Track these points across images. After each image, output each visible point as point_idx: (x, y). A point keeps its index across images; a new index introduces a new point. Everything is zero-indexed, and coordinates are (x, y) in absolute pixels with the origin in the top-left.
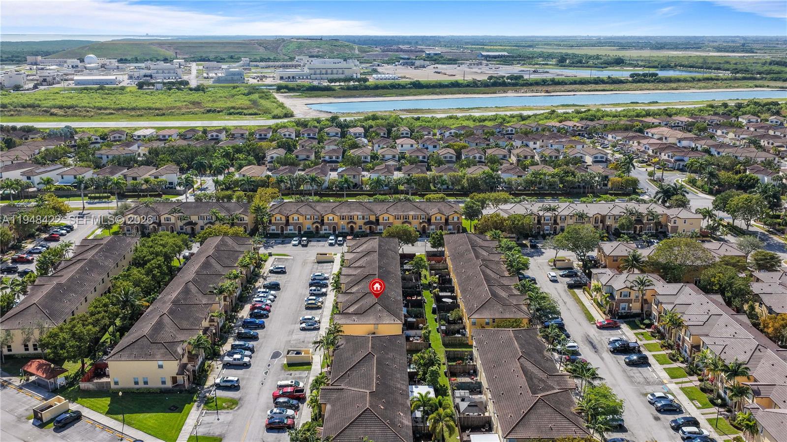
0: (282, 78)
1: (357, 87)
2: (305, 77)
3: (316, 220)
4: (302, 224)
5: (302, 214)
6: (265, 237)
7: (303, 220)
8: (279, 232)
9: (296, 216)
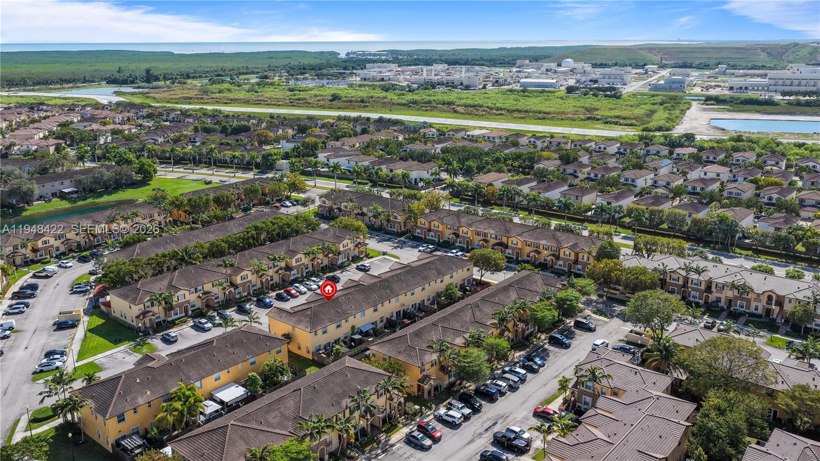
0: (731, 88)
1: (811, 102)
2: (760, 88)
3: (454, 231)
4: (441, 232)
5: (443, 222)
6: (409, 238)
7: (443, 228)
8: (423, 236)
9: (437, 224)
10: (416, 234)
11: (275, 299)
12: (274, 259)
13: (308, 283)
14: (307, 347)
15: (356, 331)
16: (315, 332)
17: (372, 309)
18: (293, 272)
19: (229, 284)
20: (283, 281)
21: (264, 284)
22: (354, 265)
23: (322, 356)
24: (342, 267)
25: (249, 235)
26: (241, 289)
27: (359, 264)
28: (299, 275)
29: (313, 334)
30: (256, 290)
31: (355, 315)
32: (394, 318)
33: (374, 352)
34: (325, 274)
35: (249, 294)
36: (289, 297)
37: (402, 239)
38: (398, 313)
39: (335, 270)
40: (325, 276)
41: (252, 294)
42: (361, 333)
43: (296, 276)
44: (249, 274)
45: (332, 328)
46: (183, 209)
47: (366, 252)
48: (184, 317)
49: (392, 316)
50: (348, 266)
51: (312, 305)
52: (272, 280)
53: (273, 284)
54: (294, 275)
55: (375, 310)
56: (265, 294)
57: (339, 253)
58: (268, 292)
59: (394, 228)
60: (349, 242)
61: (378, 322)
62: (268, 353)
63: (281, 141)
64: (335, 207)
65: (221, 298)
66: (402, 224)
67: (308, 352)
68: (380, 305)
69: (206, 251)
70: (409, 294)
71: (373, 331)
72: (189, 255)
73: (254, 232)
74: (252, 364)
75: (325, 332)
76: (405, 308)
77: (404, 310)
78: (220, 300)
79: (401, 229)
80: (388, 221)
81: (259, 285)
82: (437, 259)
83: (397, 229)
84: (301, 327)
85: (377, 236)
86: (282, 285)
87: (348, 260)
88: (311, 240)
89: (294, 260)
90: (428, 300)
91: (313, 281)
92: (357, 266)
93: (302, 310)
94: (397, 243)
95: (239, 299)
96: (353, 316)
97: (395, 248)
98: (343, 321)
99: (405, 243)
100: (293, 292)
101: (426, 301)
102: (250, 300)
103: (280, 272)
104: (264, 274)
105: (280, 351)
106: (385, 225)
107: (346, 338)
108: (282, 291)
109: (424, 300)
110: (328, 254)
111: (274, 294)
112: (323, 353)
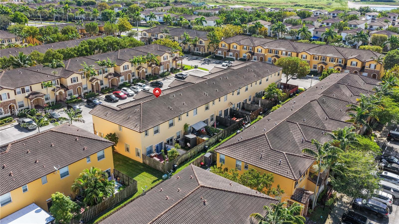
3: (249, 51)
4: (239, 52)
5: (240, 43)
6: (212, 58)
7: (240, 49)
8: (223, 56)
9: (235, 45)
10: (218, 55)
11: (105, 100)
12: (103, 65)
13: (135, 87)
14: (137, 149)
15: (189, 129)
16: (146, 131)
17: (204, 107)
18: (121, 78)
19: (59, 86)
20: (112, 85)
21: (95, 87)
22: (174, 75)
23: (155, 160)
24: (163, 76)
25: (83, 48)
26: (71, 91)
27: (177, 74)
28: (127, 81)
29: (144, 133)
30: (87, 93)
31: (187, 112)
32: (223, 116)
33: (223, 157)
34: (149, 80)
35: (80, 96)
36: (117, 99)
37: (207, 58)
38: (226, 111)
39: (158, 78)
40: (150, 82)
41: (83, 96)
42: (193, 131)
43: (124, 81)
44: (79, 77)
45: (164, 127)
46: (37, 37)
47: (181, 66)
48: (9, 116)
49: (221, 115)
50: (168, 75)
51: (141, 102)
52: (102, 84)
53: (103, 88)
54: (122, 80)
55: (207, 108)
56: (95, 96)
57: (161, 64)
58: (98, 95)
59: (200, 51)
60: (169, 55)
61: (209, 120)
62: (86, 160)
63: (115, 9)
64: (153, 38)
65: (52, 99)
66: (206, 48)
67: (138, 154)
68: (211, 103)
69: (42, 58)
70: (236, 93)
71: (206, 130)
72: (25, 61)
73: (87, 46)
74: (63, 176)
75: (157, 132)
76: (232, 106)
77: (231, 109)
78: (50, 101)
79: (205, 52)
80: (195, 45)
81: (90, 89)
82: (253, 64)
83: (202, 52)
84: (129, 126)
85: (187, 56)
86: (112, 89)
87: (168, 71)
88: (137, 52)
89: (121, 67)
90: (250, 100)
91: (140, 85)
92: (176, 75)
93: (130, 107)
94: (204, 61)
95: (70, 100)
96: (186, 114)
97: (203, 64)
98: (176, 119)
99: (209, 61)
100: (121, 94)
101: (248, 101)
102: (81, 101)
103: (109, 77)
104: (94, 78)
105: (103, 157)
106: (192, 49)
107: (179, 137)
108: (112, 94)
109: (246, 100)
110: (151, 64)
111: (103, 96)
112: (155, 156)
